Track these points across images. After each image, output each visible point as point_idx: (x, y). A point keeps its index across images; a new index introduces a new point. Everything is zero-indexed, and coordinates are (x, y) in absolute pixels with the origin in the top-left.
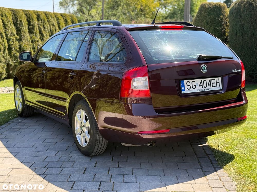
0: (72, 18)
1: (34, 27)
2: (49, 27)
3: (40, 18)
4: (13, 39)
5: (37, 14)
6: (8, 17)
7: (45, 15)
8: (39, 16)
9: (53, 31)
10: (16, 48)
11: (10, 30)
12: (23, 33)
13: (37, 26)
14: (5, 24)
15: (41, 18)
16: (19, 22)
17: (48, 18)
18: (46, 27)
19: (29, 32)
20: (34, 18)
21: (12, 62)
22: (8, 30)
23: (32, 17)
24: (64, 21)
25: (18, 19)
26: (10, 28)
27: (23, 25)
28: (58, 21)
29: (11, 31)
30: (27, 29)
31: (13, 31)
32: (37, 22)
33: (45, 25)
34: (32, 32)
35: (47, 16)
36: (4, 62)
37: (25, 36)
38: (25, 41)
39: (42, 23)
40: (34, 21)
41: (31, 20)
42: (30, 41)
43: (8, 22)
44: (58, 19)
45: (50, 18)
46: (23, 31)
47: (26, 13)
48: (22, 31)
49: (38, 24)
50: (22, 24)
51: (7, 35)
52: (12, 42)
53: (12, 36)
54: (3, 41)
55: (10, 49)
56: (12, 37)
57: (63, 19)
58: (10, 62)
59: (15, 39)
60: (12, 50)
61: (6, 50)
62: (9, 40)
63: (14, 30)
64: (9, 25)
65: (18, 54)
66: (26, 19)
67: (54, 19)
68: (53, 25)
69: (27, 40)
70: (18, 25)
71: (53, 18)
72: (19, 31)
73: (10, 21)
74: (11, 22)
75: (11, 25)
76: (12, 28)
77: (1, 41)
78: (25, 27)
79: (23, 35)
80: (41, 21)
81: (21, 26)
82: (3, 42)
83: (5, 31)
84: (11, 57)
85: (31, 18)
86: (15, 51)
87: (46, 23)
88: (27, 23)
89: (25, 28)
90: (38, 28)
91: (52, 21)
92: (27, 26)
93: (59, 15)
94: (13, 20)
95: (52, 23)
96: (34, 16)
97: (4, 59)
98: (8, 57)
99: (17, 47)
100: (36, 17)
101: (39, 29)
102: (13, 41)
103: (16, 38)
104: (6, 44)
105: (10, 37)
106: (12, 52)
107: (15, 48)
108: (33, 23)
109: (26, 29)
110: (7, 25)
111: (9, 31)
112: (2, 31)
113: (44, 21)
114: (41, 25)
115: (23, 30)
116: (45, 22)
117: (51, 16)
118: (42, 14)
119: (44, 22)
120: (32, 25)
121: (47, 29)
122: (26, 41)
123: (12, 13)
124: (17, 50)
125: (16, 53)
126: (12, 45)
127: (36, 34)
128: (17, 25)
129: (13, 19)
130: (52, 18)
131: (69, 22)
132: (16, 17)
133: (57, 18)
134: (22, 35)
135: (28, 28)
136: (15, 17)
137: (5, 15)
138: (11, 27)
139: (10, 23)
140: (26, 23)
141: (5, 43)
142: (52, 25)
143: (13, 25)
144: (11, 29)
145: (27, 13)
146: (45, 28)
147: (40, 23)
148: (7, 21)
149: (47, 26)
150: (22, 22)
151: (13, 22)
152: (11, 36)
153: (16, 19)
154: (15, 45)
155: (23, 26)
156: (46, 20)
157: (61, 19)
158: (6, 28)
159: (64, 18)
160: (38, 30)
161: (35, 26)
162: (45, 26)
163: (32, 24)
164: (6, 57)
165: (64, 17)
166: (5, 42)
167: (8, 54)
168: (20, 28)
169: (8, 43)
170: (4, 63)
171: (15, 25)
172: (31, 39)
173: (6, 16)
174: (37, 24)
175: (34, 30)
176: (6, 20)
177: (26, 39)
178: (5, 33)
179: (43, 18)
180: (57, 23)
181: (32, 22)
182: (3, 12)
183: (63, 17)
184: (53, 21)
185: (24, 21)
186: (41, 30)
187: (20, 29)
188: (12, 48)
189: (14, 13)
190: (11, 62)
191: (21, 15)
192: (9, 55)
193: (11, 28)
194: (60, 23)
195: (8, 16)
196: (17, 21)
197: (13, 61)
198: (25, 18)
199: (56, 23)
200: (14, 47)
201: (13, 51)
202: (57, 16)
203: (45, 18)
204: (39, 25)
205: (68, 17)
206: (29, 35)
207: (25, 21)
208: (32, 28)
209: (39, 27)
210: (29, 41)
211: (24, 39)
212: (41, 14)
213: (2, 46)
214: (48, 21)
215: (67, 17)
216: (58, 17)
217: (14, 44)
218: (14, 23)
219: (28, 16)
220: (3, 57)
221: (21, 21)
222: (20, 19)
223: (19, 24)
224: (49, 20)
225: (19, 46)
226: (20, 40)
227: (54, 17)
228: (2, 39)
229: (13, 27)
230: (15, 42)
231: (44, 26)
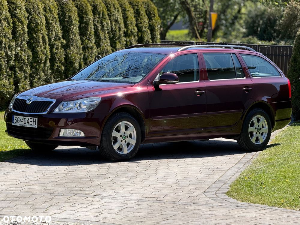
0: (148, 6)
1: (88, 25)
2: (109, 24)
3: (97, 11)
4: (58, 44)
5: (93, 3)
6: (53, 12)
7: (105, 5)
8: (96, 7)
9: (115, 31)
10: (61, 59)
11: (55, 31)
12: (72, 36)
13: (92, 23)
14: (49, 23)
15: (99, 11)
16: (68, 18)
17: (108, 10)
18: (106, 25)
19: (80, 33)
20: (88, 11)
21: (54, 80)
22: (52, 31)
23: (85, 10)
24: (134, 12)
25: (66, 13)
26: (54, 28)
27: (73, 24)
28: (124, 14)
29: (55, 33)
30: (78, 29)
32: (92, 17)
33: (103, 21)
34: (84, 33)
35: (107, 7)
36: (44, 79)
37: (74, 40)
38: (74, 48)
39: (99, 18)
40: (88, 16)
41: (83, 15)
43: (52, 20)
44: (124, 11)
45: (112, 9)
46: (71, 33)
47: (78, 4)
48: (70, 32)
49: (93, 21)
50: (71, 21)
51: (50, 39)
52: (56, 50)
53: (57, 41)
54: (45, 48)
55: (53, 60)
56: (56, 42)
57: (132, 9)
58: (51, 80)
59: (60, 44)
60: (55, 62)
61: (48, 62)
62: (52, 46)
63: (59, 32)
64: (54, 24)
65: (63, 68)
66: (76, 14)
67: (118, 11)
68: (117, 21)
69: (77, 46)
70: (66, 23)
71: (117, 10)
72: (66, 32)
73: (55, 18)
74: (57, 20)
75: (56, 24)
77: (43, 48)
78: (75, 26)
79: (71, 39)
80: (98, 16)
81: (70, 25)
82: (45, 50)
83: (48, 32)
84: (53, 72)
85: (84, 11)
86: (59, 63)
87: (105, 19)
88: (78, 19)
89: (75, 28)
90: (93, 27)
91: (115, 15)
92: (78, 24)
93: (126, 4)
94: (59, 16)
95: (114, 17)
96: (88, 9)
97: (44, 75)
98: (49, 71)
99: (62, 57)
100: (91, 9)
101: (94, 29)
102: (57, 49)
103: (62, 43)
104: (49, 53)
105: (54, 42)
106: (55, 65)
107: (59, 58)
108: (87, 19)
109: (76, 29)
110: (51, 24)
111: (54, 32)
112: (44, 34)
113: (103, 15)
114: (98, 22)
115: (72, 31)
116: (105, 16)
117: (114, 6)
118: (100, 3)
119: (102, 17)
120: (86, 23)
121: (107, 27)
122: (75, 47)
123: (57, 4)
124: (61, 61)
125: (60, 67)
126: (56, 53)
127: (90, 37)
128: (65, 23)
129: (59, 14)
130: (115, 9)
131: (142, 15)
133: (123, 9)
134: (70, 38)
135: (79, 27)
136: (62, 11)
137: (50, 9)
138: (56, 27)
139: (55, 20)
140: (77, 20)
141: (47, 51)
142: (115, 20)
143: (58, 23)
144: (55, 30)
145: (79, 3)
146: (103, 26)
147: (97, 19)
148: (51, 18)
149: (107, 23)
151: (59, 18)
152: (55, 40)
153: (64, 14)
154: (61, 54)
155: (72, 25)
156: (106, 13)
157: (129, 10)
158: (49, 29)
159: (134, 8)
160: (93, 30)
161: (90, 23)
162: (104, 23)
163: (85, 20)
164: (47, 72)
165: (136, 6)
166: (47, 49)
167: (50, 67)
168: (68, 28)
169: (50, 51)
170: (43, 81)
171: (61, 24)
172: (82, 44)
173: (50, 11)
174: (92, 21)
175: (88, 30)
176: (50, 17)
177: (75, 44)
178: (48, 35)
179: (101, 10)
180: (123, 16)
181: (86, 18)
182: (46, 4)
183: (132, 5)
184: (117, 15)
185: (74, 18)
186: (98, 30)
188: (55, 59)
189: (60, 5)
190: (53, 80)
191: (70, 8)
192: (50, 69)
193: (56, 29)
194: (127, 17)
195: (52, 11)
196: (64, 17)
197: (55, 78)
198: (76, 12)
199: (122, 17)
200: (58, 57)
201: (56, 63)
202: (124, 6)
203: (104, 10)
204: (94, 22)
205: (141, 5)
206: (79, 39)
207: (76, 18)
208: (85, 27)
209: (95, 25)
210: (79, 47)
211: (72, 45)
212: (98, 3)
213: (43, 55)
214: (108, 15)
215: (140, 6)
216: (124, 8)
217: (59, 52)
218: (60, 21)
219: (80, 8)
220: (43, 71)
221: (70, 17)
222: (69, 14)
223: (67, 21)
224: (111, 13)
225: (65, 55)
226: (66, 47)
227: (118, 8)
228: (43, 45)
229: (58, 27)
230: (59, 49)
231: (102, 23)
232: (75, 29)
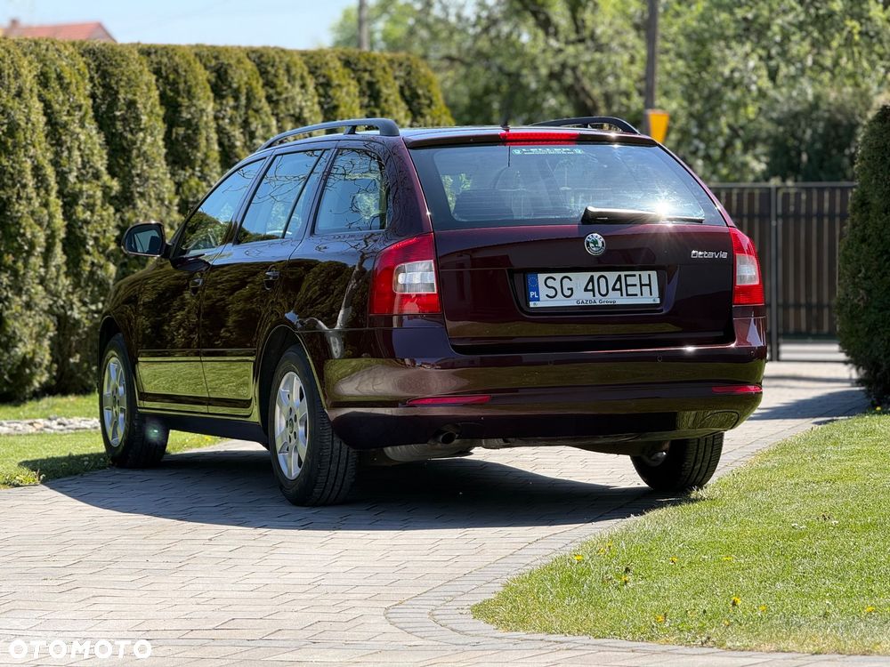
0: (409, 73)
1: (196, 130)
2: (274, 129)
3: (230, 87)
4: (91, 192)
5: (213, 63)
6: (73, 88)
7: (255, 69)
8: (226, 72)
10: (102, 241)
11: (79, 149)
12: (140, 166)
13: (213, 124)
14: (56, 124)
15: (235, 85)
16: (125, 108)
17: (269, 84)
18: (260, 132)
19: (170, 159)
20: (197, 84)
21: (83, 309)
22: (69, 150)
23: (186, 82)
24: (362, 93)
25: (117, 93)
26: (78, 139)
27: (142, 126)
28: (326, 95)
29: (82, 156)
30: (161, 143)
31: (93, 154)
32: (210, 107)
33: (251, 120)
34: (184, 156)
35: (263, 73)
36: (46, 308)
37: (147, 180)
38: (150, 205)
39: (236, 108)
40: (195, 101)
41: (180, 99)
42: (170, 203)
43: (69, 114)
44: (325, 86)
45: (283, 80)
46: (138, 157)
47: (159, 63)
48: (135, 152)
49: (216, 118)
50: (138, 119)
51: (62, 177)
52: (84, 213)
53: (88, 182)
54: (46, 205)
55: (74, 244)
56: (85, 187)
57: (353, 82)
58: (72, 309)
59: (99, 194)
60: (82, 250)
61: (58, 249)
62: (70, 201)
63: (96, 152)
64: (75, 127)
65: (112, 269)
66: (155, 94)
67: (303, 86)
68: (298, 119)
69: (161, 200)
70: (119, 125)
71: (298, 83)
72: (120, 153)
73: (80, 107)
74: (86, 113)
75: (82, 126)
76: (89, 137)
77: (37, 204)
78: (152, 135)
79: (138, 175)
80: (232, 103)
81: (131, 131)
82: (45, 212)
83: (57, 154)
84: (76, 285)
85: (181, 86)
86: (96, 254)
87: (257, 111)
88: (160, 111)
89: (149, 139)
90: (214, 136)
91: (293, 99)
92: (161, 127)
93: (331, 65)
94: (94, 101)
95: (290, 106)
96: (195, 78)
97: (44, 293)
98: (65, 282)
99: (108, 235)
100: (209, 81)
101: (221, 144)
102: (90, 207)
103: (106, 190)
104: (59, 221)
105: (78, 186)
106: (85, 261)
107: (96, 239)
108: (193, 109)
109: (153, 144)
110: (65, 126)
111: (76, 153)
112: (41, 158)
113: (249, 99)
114: (232, 122)
115: (139, 149)
116: (256, 105)
117: (288, 70)
118: (239, 61)
119: (248, 106)
120: (188, 124)
122: (153, 201)
123: (89, 65)
124: (105, 247)
125: (101, 267)
126: (86, 222)
127: (206, 170)
128: (114, 125)
129: (93, 96)
130: (291, 79)
131: (386, 101)
132: (107, 87)
133: (321, 80)
134: (134, 172)
135: (168, 138)
136: (104, 86)
137: (60, 78)
138: (82, 137)
139: (78, 114)
140: (158, 115)
141: (51, 216)
142: (293, 116)
143: (92, 126)
144: (82, 147)
145: (165, 60)
146: (252, 135)
147: (230, 112)
148: (66, 108)
149: (267, 127)
150: (136, 108)
151: (96, 108)
152: (80, 179)
153: (110, 95)
154: (103, 224)
155: (141, 130)
156: (261, 93)
157: (343, 82)
158: (59, 143)
159: (359, 80)
160: (216, 147)
161: (202, 124)
162: (255, 124)
163: (186, 115)
164: (56, 284)
165: (365, 70)
166: (52, 209)
167: (64, 269)
168: (126, 138)
169: (64, 213)
170: (45, 312)
171: (101, 128)
172: (177, 193)
173: (61, 85)
174: (211, 117)
175: (196, 148)
176: (63, 104)
177: (152, 194)
178: (55, 163)
179: (242, 83)
180: (320, 103)
181: (188, 107)
182: (48, 63)
183: (354, 70)
184: (299, 98)
185: (145, 107)
186: (233, 146)
187: (125, 144)
188: (83, 242)
189: (98, 68)
190: (79, 308)
191: (133, 77)
192: (67, 275)
193: (85, 143)
194: (336, 107)
195: (69, 84)
196: (113, 105)
197: (85, 304)
198: (154, 87)
199: (317, 108)
200: (94, 234)
201: (88, 253)
202: (323, 71)
203: (254, 83)
204: (221, 122)
205: (384, 69)
206: (169, 176)
207: (153, 106)
208: (187, 138)
209: (220, 130)
210: (166, 203)
211: (142, 195)
212: (233, 62)
213: (38, 228)
214: (269, 99)
215: (379, 73)
216: (324, 76)
217: (96, 218)
218: (97, 118)
219: (167, 78)
220: (42, 281)
221: (131, 104)
222: (130, 96)
223: (124, 119)
224: (279, 94)
225: (118, 227)
226: (123, 200)
227: (302, 78)
228: (38, 195)
229: (91, 137)
230: (98, 208)
231: (246, 124)
232: (152, 141)
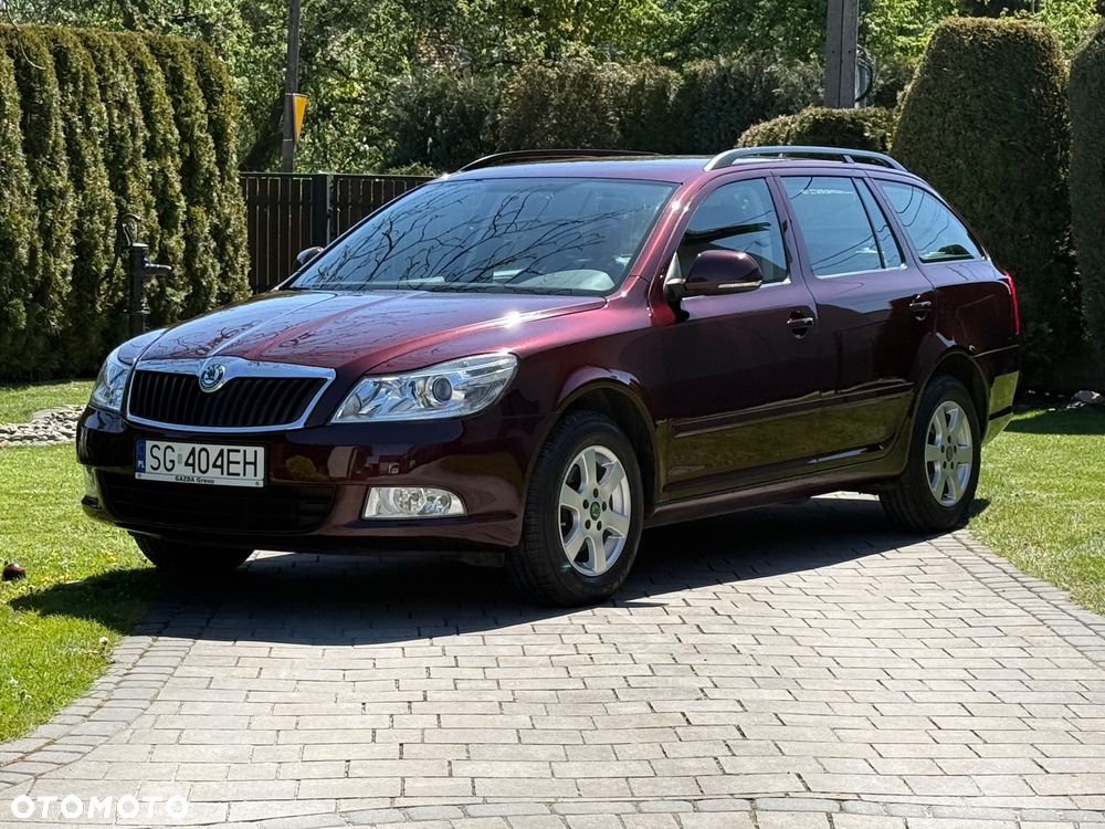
1: (48, 117)
2: (105, 116)
3: (69, 71)
5: (53, 46)
8: (65, 56)
9: (122, 139)
12: (5, 154)
15: (74, 70)
17: (100, 70)
18: (96, 119)
19: (26, 145)
24: (167, 79)
27: (6, 112)
28: (142, 82)
30: (19, 130)
32: (57, 92)
33: (88, 106)
34: (37, 143)
37: (11, 169)
38: (13, 194)
39: (75, 93)
40: (46, 87)
41: (33, 84)
42: (29, 192)
44: (140, 70)
45: (109, 65)
46: (3, 143)
57: (160, 68)
66: (13, 78)
67: (125, 72)
68: (123, 106)
69: (21, 189)
71: (121, 68)
79: (3, 163)
80: (71, 87)
87: (92, 97)
88: (17, 96)
89: (11, 126)
90: (61, 123)
91: (118, 85)
92: (19, 113)
93: (142, 50)
95: (116, 92)
101: (65, 130)
108: (44, 95)
109: (14, 132)
113: (85, 85)
114: (72, 110)
115: (4, 136)
116: (90, 89)
117: (112, 54)
119: (85, 92)
120: (41, 110)
121: (99, 125)
122: (16, 191)
127: (56, 158)
130: (116, 65)
131: (188, 88)
133: (137, 65)
135: (24, 125)
140: (17, 101)
142: (119, 102)
145: (15, 42)
146: (88, 122)
147: (70, 97)
149: (100, 113)
156: (95, 79)
157: (153, 69)
159: (163, 65)
160: (62, 135)
161: (52, 111)
162: (91, 111)
163: (39, 101)
165: (168, 56)
172: (33, 182)
174: (59, 103)
175: (50, 137)
177: (14, 182)
179: (80, 68)
180: (138, 90)
181: (41, 92)
183: (158, 55)
184: (123, 84)
185: (8, 93)
194: (151, 94)
198: (13, 71)
199: (136, 94)
203: (89, 68)
204: (64, 108)
205: (183, 55)
206: (26, 164)
207: (13, 91)
208: (39, 122)
209: (65, 117)
210: (26, 192)
211: (7, 184)
212: (70, 46)
214: (100, 84)
215: (179, 58)
216: (138, 61)
219: (19, 61)
224: (106, 79)
227: (123, 63)
231: (83, 111)
232: (13, 129)
